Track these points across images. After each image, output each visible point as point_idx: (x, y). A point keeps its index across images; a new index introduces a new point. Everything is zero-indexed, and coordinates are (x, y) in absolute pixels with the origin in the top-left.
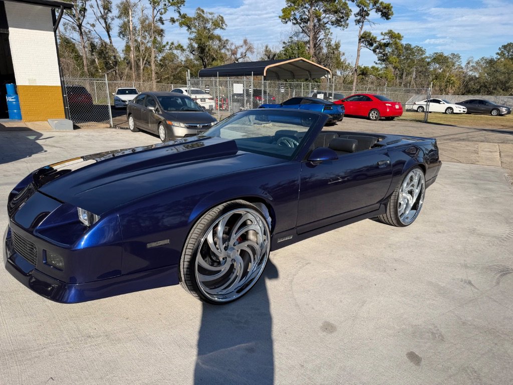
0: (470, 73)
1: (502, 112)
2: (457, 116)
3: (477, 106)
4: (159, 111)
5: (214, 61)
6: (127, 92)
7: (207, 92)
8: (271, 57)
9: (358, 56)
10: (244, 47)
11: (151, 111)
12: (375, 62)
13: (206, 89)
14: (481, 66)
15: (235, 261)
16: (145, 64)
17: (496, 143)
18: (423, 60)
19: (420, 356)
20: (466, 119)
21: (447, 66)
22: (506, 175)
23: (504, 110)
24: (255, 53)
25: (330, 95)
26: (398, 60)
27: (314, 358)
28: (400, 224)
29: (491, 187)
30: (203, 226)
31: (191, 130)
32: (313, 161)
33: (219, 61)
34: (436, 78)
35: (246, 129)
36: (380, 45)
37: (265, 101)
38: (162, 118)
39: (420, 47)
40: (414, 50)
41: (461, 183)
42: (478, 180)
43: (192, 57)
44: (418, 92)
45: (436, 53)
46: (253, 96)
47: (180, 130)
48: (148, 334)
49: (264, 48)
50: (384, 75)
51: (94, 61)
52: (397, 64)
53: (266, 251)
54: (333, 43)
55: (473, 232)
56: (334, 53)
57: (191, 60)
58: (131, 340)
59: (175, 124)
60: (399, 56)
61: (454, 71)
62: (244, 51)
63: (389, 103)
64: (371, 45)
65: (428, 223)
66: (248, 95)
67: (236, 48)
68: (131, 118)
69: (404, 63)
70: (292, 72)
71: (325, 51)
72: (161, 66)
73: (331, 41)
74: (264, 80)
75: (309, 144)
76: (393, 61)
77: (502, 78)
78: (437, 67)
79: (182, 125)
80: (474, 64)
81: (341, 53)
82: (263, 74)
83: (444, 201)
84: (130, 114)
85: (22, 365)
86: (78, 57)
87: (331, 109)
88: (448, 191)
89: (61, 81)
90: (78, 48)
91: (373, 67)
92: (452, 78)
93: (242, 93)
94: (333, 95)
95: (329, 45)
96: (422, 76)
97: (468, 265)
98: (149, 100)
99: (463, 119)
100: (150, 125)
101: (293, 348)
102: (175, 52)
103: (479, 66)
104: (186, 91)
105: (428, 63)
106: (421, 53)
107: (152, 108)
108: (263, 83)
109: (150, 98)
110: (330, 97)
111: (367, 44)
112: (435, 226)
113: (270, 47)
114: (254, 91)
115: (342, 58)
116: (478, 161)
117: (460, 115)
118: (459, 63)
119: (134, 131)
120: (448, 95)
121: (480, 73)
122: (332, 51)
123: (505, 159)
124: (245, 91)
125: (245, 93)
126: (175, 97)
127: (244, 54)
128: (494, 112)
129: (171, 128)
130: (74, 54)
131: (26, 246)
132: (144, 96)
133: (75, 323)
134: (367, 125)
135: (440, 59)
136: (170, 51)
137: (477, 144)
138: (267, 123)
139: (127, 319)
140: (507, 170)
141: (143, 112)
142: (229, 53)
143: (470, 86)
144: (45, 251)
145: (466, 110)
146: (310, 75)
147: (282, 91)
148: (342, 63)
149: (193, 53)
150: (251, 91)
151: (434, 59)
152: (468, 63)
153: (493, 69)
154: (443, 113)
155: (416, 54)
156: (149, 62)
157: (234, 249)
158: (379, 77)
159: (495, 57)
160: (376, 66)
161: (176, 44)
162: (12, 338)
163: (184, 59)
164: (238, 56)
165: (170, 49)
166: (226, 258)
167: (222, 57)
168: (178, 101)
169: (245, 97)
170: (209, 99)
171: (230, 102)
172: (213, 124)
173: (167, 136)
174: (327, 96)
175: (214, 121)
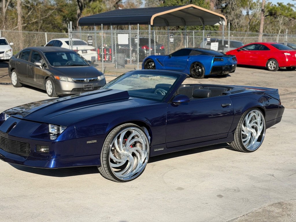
4: (46, 67)
7: (90, 43)
11: (38, 66)
13: (89, 41)
25: (226, 43)
30: (113, 135)
31: (78, 84)
32: (175, 102)
37: (153, 51)
38: (49, 73)
46: (140, 45)
47: (68, 84)
59: (63, 78)
63: (288, 52)
66: (134, 45)
68: (14, 73)
70: (182, 19)
74: (151, 29)
75: (173, 92)
79: (70, 79)
82: (150, 23)
87: (221, 61)
93: (127, 43)
94: (229, 43)
100: (35, 80)
104: (67, 42)
107: (39, 64)
108: (150, 32)
110: (227, 46)
114: (141, 40)
124: (130, 41)
125: (130, 43)
126: (60, 52)
129: (59, 82)
134: (262, 77)
141: (28, 67)
147: (172, 40)
150: (137, 41)
156: (13, 4)
168: (63, 56)
169: (131, 47)
170: (91, 50)
171: (114, 53)
172: (99, 78)
173: (54, 91)
174: (223, 44)
175: (100, 74)
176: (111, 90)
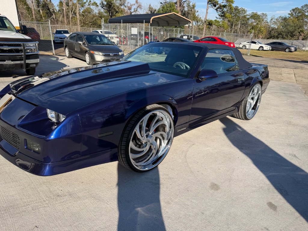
0: (272, 26)
1: (292, 50)
2: (265, 52)
3: (278, 46)
4: (85, 45)
5: (117, 13)
6: (62, 32)
8: (153, 11)
9: (207, 13)
10: (136, 5)
11: (80, 44)
12: (216, 17)
13: (114, 31)
14: (279, 21)
15: (152, 144)
16: (73, 14)
17: (291, 68)
18: (245, 17)
19: (275, 204)
20: (271, 54)
21: (259, 21)
22: (301, 88)
23: (293, 49)
24: (143, 9)
25: (191, 37)
26: (231, 16)
27: (209, 207)
28: (246, 119)
29: (294, 95)
31: (106, 57)
32: (201, 78)
33: (120, 13)
34: (253, 28)
35: (141, 58)
36: (220, 6)
37: (151, 39)
38: (87, 49)
39: (244, 8)
40: (240, 10)
41: (275, 93)
42: (286, 91)
43: (102, 10)
44: (242, 37)
45: (253, 13)
47: (99, 57)
48: (98, 193)
49: (148, 6)
50: (222, 26)
51: (39, 11)
52: (230, 19)
53: (171, 137)
54: (191, 4)
55: (289, 123)
56: (191, 10)
57: (102, 12)
58: (87, 198)
59: (96, 53)
60: (231, 14)
61: (263, 24)
62: (136, 8)
63: (227, 43)
64: (215, 6)
65: (262, 118)
66: (141, 35)
67: (131, 5)
68: (67, 49)
69: (234, 19)
70: (167, 22)
71: (186, 9)
72: (83, 16)
73: (190, 2)
74: (151, 26)
75: (198, 67)
76: (228, 17)
77: (291, 29)
78: (253, 21)
79: (101, 54)
80: (275, 20)
81: (196, 11)
82: (150, 22)
83: (268, 104)
84: (66, 46)
85: (14, 217)
86: (29, 9)
88: (269, 98)
89: (19, 23)
90: (28, 3)
91: (215, 20)
92: (262, 29)
94: (193, 37)
95: (188, 6)
96: (244, 27)
97: (292, 145)
98: (78, 37)
99: (269, 54)
101: (195, 201)
102: (92, 7)
103: (277, 21)
104: (101, 32)
105: (248, 19)
106: (244, 12)
107: (81, 43)
108: (150, 28)
109: (79, 36)
110: (191, 38)
111: (212, 5)
112: (266, 120)
113: (152, 6)
114: (145, 32)
115: (197, 14)
116: (282, 80)
117: (267, 51)
118: (266, 20)
119: (69, 57)
120: (259, 39)
121: (278, 26)
122: (190, 9)
123: (298, 78)
125: (138, 34)
126: (95, 35)
127: (136, 10)
128: (287, 50)
129: (94, 55)
130: (26, 6)
131: (10, 136)
132: (75, 35)
133: (47, 187)
135: (255, 16)
136: (89, 6)
137: (281, 69)
138: (153, 54)
139: (82, 183)
140: (300, 85)
141: (75, 45)
142: (126, 9)
143: (272, 34)
144: (25, 140)
145: (271, 48)
146: (179, 24)
147: (162, 33)
148: (197, 17)
149: (104, 8)
150: (143, 33)
151: (252, 16)
152: (272, 20)
153: (286, 24)
154: (257, 50)
155: (241, 13)
156: (75, 13)
157: (152, 137)
158: (219, 27)
159: (288, 16)
160: (218, 20)
161: (92, 2)
162: (4, 198)
163: (97, 12)
164: (132, 10)
165: (89, 5)
166: (147, 142)
167: (122, 11)
168: (97, 38)
169: (138, 37)
170: (116, 37)
171: (129, 40)
172: (120, 53)
173: (91, 61)
174: (189, 37)
175: (121, 51)
176: (130, 62)
